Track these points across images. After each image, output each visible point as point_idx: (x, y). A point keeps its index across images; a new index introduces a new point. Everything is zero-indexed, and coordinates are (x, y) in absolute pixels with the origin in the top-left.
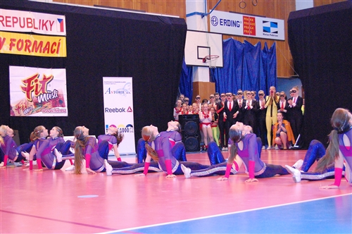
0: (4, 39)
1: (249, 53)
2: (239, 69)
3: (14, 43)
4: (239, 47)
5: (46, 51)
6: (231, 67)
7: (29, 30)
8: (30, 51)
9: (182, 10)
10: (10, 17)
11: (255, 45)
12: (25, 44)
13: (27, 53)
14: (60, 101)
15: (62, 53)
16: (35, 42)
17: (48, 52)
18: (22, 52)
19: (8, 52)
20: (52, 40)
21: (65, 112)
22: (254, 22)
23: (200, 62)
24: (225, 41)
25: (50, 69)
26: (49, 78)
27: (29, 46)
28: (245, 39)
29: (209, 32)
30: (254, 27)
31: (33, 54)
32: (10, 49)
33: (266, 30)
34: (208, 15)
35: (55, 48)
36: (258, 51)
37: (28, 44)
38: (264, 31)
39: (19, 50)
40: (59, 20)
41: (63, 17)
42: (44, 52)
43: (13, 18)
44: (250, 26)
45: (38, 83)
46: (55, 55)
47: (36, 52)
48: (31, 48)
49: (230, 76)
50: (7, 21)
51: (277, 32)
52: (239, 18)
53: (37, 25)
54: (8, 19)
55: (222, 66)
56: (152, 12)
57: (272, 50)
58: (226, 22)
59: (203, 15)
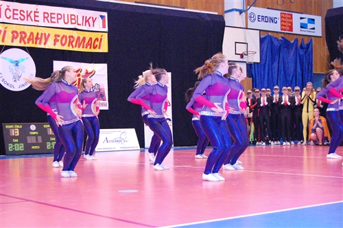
0: (49, 35)
1: (286, 49)
2: (276, 65)
3: (58, 38)
4: (276, 43)
5: (89, 47)
6: (267, 62)
7: (73, 26)
8: (73, 47)
9: (220, 6)
10: (54, 14)
11: (292, 42)
12: (68, 39)
13: (70, 48)
14: (101, 94)
15: (104, 48)
16: (79, 38)
17: (90, 48)
18: (66, 48)
19: (52, 47)
20: (94, 36)
21: (105, 105)
22: (291, 18)
23: (238, 58)
24: (262, 37)
25: (92, 64)
26: (91, 73)
27: (72, 42)
28: (282, 35)
29: (247, 28)
30: (292, 23)
31: (76, 49)
32: (55, 45)
33: (303, 26)
34: (246, 11)
35: (97, 43)
36: (294, 50)
37: (72, 39)
38: (301, 27)
39: (63, 45)
40: (101, 16)
41: (105, 14)
42: (86, 48)
43: (58, 14)
44: (287, 23)
45: (81, 77)
46: (97, 50)
47: (79, 47)
48: (74, 44)
49: (266, 72)
50: (51, 18)
51: (314, 29)
52: (276, 14)
53: (80, 22)
54: (53, 16)
55: (259, 61)
56: (191, 9)
57: (308, 45)
58: (264, 19)
59: (241, 12)
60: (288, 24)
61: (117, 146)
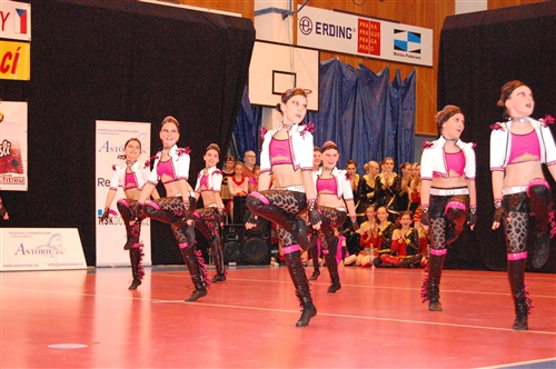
1: (367, 88)
4: (350, 76)
6: (332, 111)
9: (246, 2)
11: (379, 74)
14: (14, 161)
15: (23, 72)
20: (3, 48)
21: (22, 182)
22: (378, 30)
24: (323, 63)
28: (361, 61)
29: (296, 46)
30: (378, 40)
33: (399, 46)
34: (295, 14)
35: (9, 62)
36: (381, 89)
38: (396, 48)
40: (18, 10)
41: (27, 7)
44: (370, 39)
46: (9, 76)
49: (330, 128)
51: (419, 51)
52: (351, 21)
55: (316, 109)
56: (191, 4)
57: (408, 83)
58: (328, 29)
59: (285, 14)
60: (371, 41)
61: (43, 262)
